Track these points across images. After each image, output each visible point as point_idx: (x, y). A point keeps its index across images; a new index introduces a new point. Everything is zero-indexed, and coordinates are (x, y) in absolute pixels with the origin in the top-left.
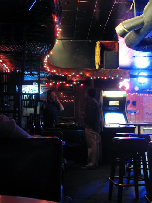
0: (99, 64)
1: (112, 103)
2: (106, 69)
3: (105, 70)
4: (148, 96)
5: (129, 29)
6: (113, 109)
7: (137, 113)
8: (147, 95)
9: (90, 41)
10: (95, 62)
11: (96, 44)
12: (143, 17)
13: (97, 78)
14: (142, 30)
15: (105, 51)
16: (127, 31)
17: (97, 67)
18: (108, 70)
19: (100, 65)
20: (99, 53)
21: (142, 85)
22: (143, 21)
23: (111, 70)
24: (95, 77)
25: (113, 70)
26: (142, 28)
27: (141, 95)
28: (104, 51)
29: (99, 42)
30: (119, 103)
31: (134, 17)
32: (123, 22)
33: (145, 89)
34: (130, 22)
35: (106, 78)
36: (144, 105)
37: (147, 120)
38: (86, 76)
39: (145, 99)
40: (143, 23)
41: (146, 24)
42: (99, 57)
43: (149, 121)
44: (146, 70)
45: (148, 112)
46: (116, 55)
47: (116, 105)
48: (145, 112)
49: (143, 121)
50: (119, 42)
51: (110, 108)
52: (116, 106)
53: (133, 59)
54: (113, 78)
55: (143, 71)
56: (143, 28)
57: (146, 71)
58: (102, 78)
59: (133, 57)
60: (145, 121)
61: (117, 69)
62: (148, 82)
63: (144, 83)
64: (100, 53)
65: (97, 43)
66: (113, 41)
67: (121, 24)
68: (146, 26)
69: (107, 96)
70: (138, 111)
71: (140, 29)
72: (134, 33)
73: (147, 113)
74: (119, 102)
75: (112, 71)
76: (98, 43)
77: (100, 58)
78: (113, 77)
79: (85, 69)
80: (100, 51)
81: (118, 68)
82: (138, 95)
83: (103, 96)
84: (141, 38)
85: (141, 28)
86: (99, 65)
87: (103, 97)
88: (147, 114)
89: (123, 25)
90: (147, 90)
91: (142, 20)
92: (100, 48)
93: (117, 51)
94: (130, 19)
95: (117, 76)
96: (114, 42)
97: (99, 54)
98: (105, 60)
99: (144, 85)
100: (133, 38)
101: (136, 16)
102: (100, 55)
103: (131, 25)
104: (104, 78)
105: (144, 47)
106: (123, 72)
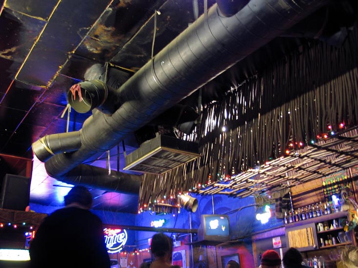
2: (5, 210)
5: (55, 150)
12: (80, 135)
14: (76, 154)
15: (7, 174)
16: (51, 152)
18: (9, 211)
22: (80, 141)
25: (18, 211)
26: (77, 151)
28: (5, 175)
31: (65, 132)
32: (48, 137)
34: (58, 139)
40: (79, 145)
41: (83, 146)
46: (27, 183)
50: (33, 160)
53: (54, 188)
54: (15, 226)
56: (78, 152)
59: (54, 185)
61: (25, 210)
67: (42, 139)
68: (84, 150)
71: (74, 152)
75: (15, 214)
78: (16, 224)
81: (28, 208)
84: (72, 166)
89: (46, 141)
91: (78, 139)
93: (28, 177)
94: (60, 134)
96: (24, 158)
100: (59, 162)
101: (69, 131)
103: (59, 144)
105: (77, 179)
106: (35, 217)
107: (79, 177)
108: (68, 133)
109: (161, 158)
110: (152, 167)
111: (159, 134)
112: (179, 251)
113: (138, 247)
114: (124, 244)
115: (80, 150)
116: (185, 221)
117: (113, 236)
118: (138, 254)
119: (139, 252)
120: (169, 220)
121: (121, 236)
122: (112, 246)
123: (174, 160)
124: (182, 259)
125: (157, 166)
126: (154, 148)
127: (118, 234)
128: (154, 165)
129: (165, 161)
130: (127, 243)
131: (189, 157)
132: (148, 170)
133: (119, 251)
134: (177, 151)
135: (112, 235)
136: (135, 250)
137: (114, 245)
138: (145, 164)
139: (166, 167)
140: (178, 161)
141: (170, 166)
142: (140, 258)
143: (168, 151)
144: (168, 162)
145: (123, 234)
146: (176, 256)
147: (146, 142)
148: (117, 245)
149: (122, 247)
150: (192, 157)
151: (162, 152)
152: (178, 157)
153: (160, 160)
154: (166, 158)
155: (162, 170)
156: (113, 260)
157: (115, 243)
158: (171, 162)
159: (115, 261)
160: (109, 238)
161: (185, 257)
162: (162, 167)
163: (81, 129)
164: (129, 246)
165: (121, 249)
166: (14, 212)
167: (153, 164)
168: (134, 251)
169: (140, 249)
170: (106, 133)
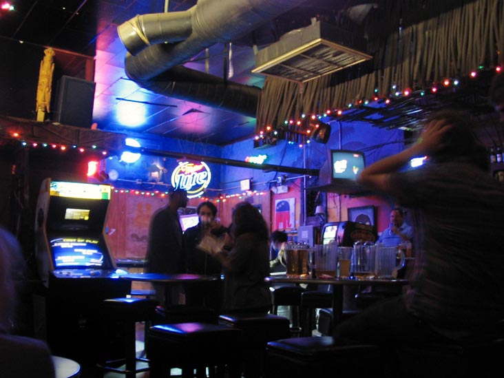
0: (46, 108)
1: (71, 213)
2: (66, 126)
3: (64, 127)
4: (140, 195)
5: (152, 38)
6: (72, 228)
7: (110, 234)
8: (137, 193)
9: (21, 42)
10: (35, 101)
11: (44, 55)
12: (190, 17)
13: (40, 145)
14: (181, 46)
15: (64, 77)
16: (146, 40)
17: (41, 116)
18: (73, 128)
19: (48, 111)
20: (49, 80)
21: (127, 167)
22: (191, 27)
23: (78, 128)
24: (35, 142)
25: (84, 129)
26: (183, 41)
27: (122, 191)
29: (53, 52)
30: (90, 215)
32: (141, 17)
33: (132, 179)
34: (158, 21)
35: (63, 148)
36: (127, 215)
37: (133, 252)
38: (9, 136)
39: (130, 202)
40: (188, 32)
41: (194, 34)
42: (47, 89)
43: (139, 255)
44: (138, 132)
45: (137, 233)
46: (92, 90)
47: (82, 218)
48: (131, 233)
49: (125, 255)
50: (96, 58)
51: (65, 226)
52: (81, 221)
54: (82, 150)
55: (132, 133)
56: (184, 43)
57: (137, 135)
58: (54, 146)
59: (118, 99)
60: (129, 255)
61: (90, 127)
62: (140, 161)
63: (131, 164)
64: (51, 80)
65: (45, 52)
66: (82, 53)
67: (134, 20)
68: (195, 40)
69: (61, 195)
70: (114, 230)
71: (177, 43)
72: (158, 49)
73: (133, 236)
74: (90, 213)
75: (81, 133)
76: (49, 53)
77: (49, 93)
78: (83, 147)
79: (10, 117)
80: (51, 76)
81: (94, 127)
82: (116, 191)
83: (51, 194)
84: (170, 64)
85: (181, 42)
86: (45, 111)
87: (52, 196)
88: (135, 239)
89: (139, 24)
90: (137, 182)
91: (188, 22)
92: (53, 67)
93: (88, 80)
94: (159, 14)
95: (94, 147)
96: (83, 56)
97: (48, 82)
98: (61, 101)
99: (132, 167)
100: (151, 59)
102: (50, 84)
103: (160, 28)
104: (58, 148)
105: (168, 86)
106: (108, 138)
107: (172, 84)
108: (166, 14)
109: (313, 57)
110: (295, 70)
111: (317, 20)
112: (286, 200)
113: (224, 191)
114: (205, 186)
115: (189, 39)
116: (296, 158)
117: (192, 175)
118: (224, 200)
119: (225, 198)
120: (272, 155)
121: (203, 175)
122: (190, 188)
123: (331, 62)
124: (289, 209)
125: (302, 69)
126: (307, 41)
127: (198, 172)
128: (298, 68)
129: (318, 62)
130: (209, 186)
131: (354, 58)
132: (289, 74)
133: (199, 195)
134: (340, 48)
135: (190, 174)
136: (220, 195)
137: (193, 187)
138: (287, 65)
139: (313, 72)
140: (336, 64)
141: (320, 71)
142: (227, 206)
143: (327, 47)
144: (321, 64)
145: (205, 172)
146: (280, 206)
147: (290, 33)
148: (197, 187)
149: (203, 190)
150: (356, 59)
151: (320, 46)
152: (338, 57)
153: (312, 60)
154: (321, 57)
155: (306, 76)
156: (191, 207)
157: (194, 184)
158: (326, 64)
159: (192, 209)
160: (186, 177)
161: (294, 207)
162: (309, 71)
163: (195, 7)
164: (213, 190)
165: (202, 193)
166: (79, 131)
167: (298, 66)
168: (219, 197)
169: (227, 195)
170: (238, 14)
